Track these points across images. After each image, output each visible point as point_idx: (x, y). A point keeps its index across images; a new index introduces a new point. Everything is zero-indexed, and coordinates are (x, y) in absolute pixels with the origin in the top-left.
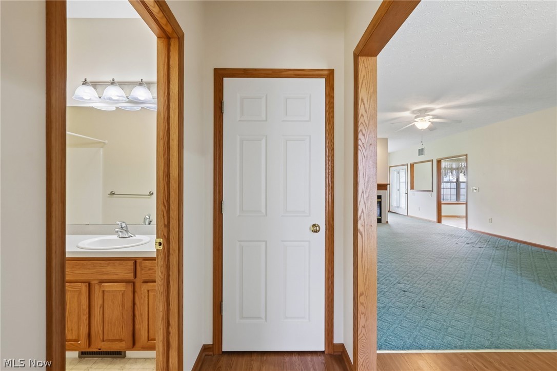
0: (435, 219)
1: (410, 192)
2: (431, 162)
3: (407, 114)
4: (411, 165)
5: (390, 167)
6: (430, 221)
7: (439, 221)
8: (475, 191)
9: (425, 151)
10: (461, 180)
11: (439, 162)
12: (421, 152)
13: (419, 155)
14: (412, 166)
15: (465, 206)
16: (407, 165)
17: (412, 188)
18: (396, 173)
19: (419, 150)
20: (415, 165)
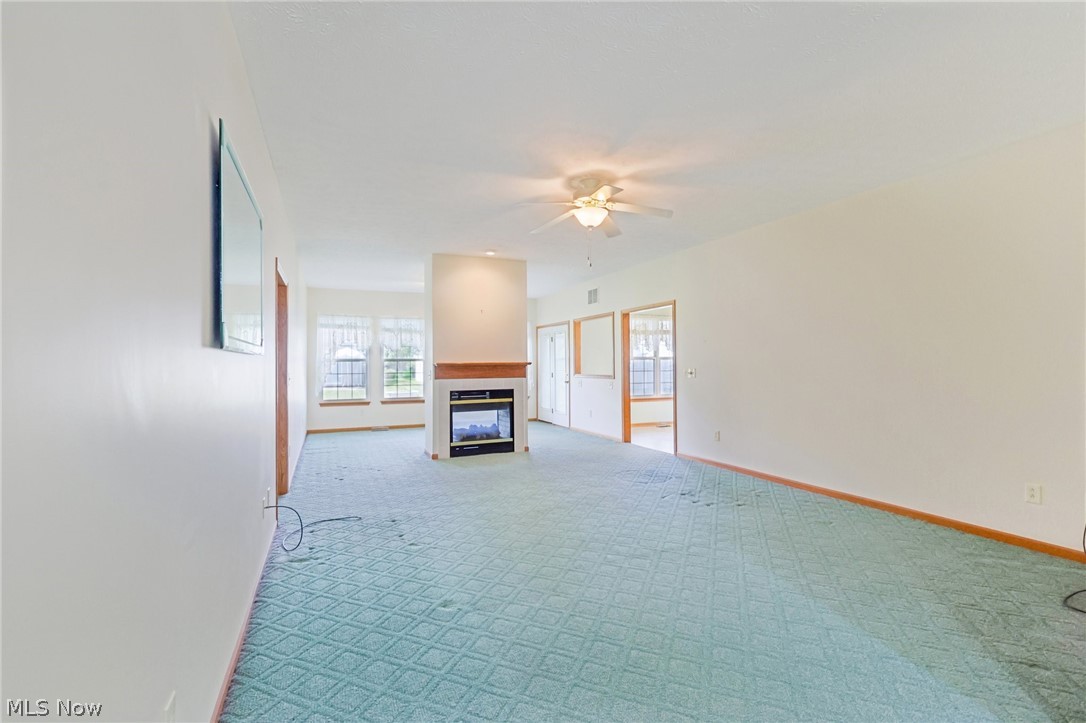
0: (619, 435)
1: (575, 379)
2: (611, 318)
3: (554, 186)
4: (575, 323)
5: (538, 328)
6: (609, 440)
7: (627, 439)
8: (689, 376)
9: (601, 295)
10: (661, 355)
11: (626, 316)
12: (593, 296)
13: (590, 302)
14: (577, 324)
15: (672, 402)
16: (569, 323)
17: (578, 371)
18: (548, 340)
19: (590, 292)
20: (582, 323)
